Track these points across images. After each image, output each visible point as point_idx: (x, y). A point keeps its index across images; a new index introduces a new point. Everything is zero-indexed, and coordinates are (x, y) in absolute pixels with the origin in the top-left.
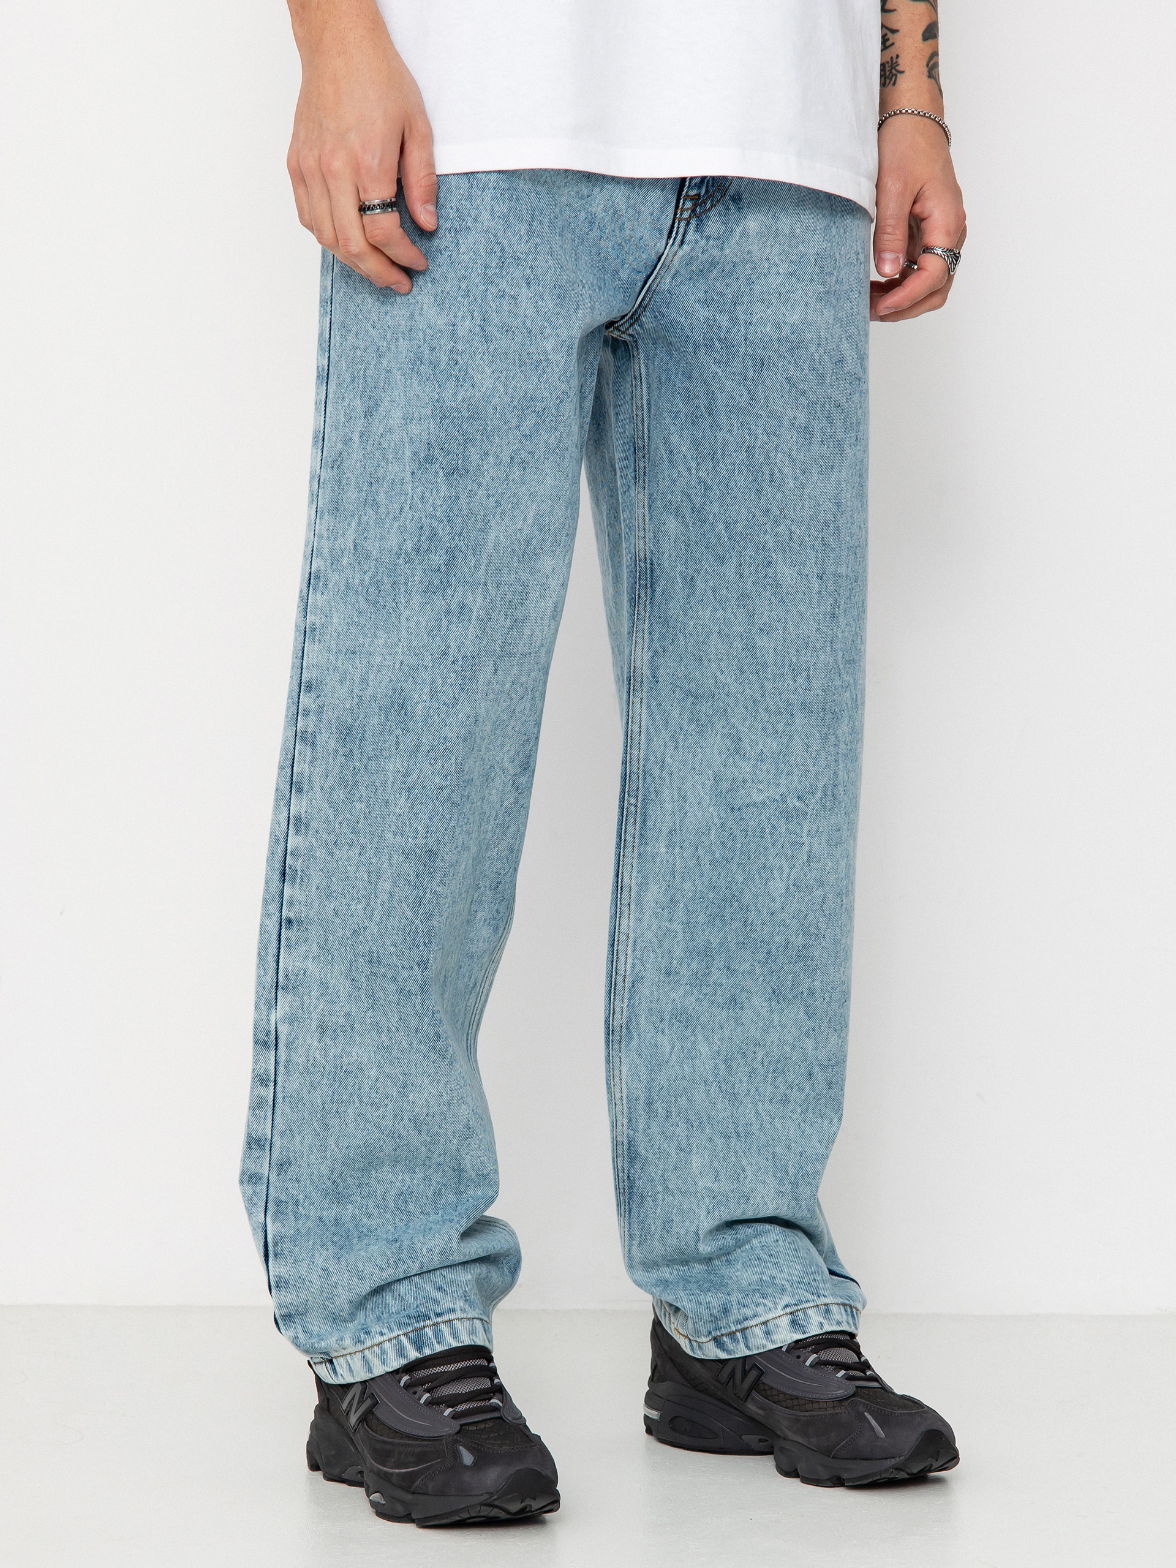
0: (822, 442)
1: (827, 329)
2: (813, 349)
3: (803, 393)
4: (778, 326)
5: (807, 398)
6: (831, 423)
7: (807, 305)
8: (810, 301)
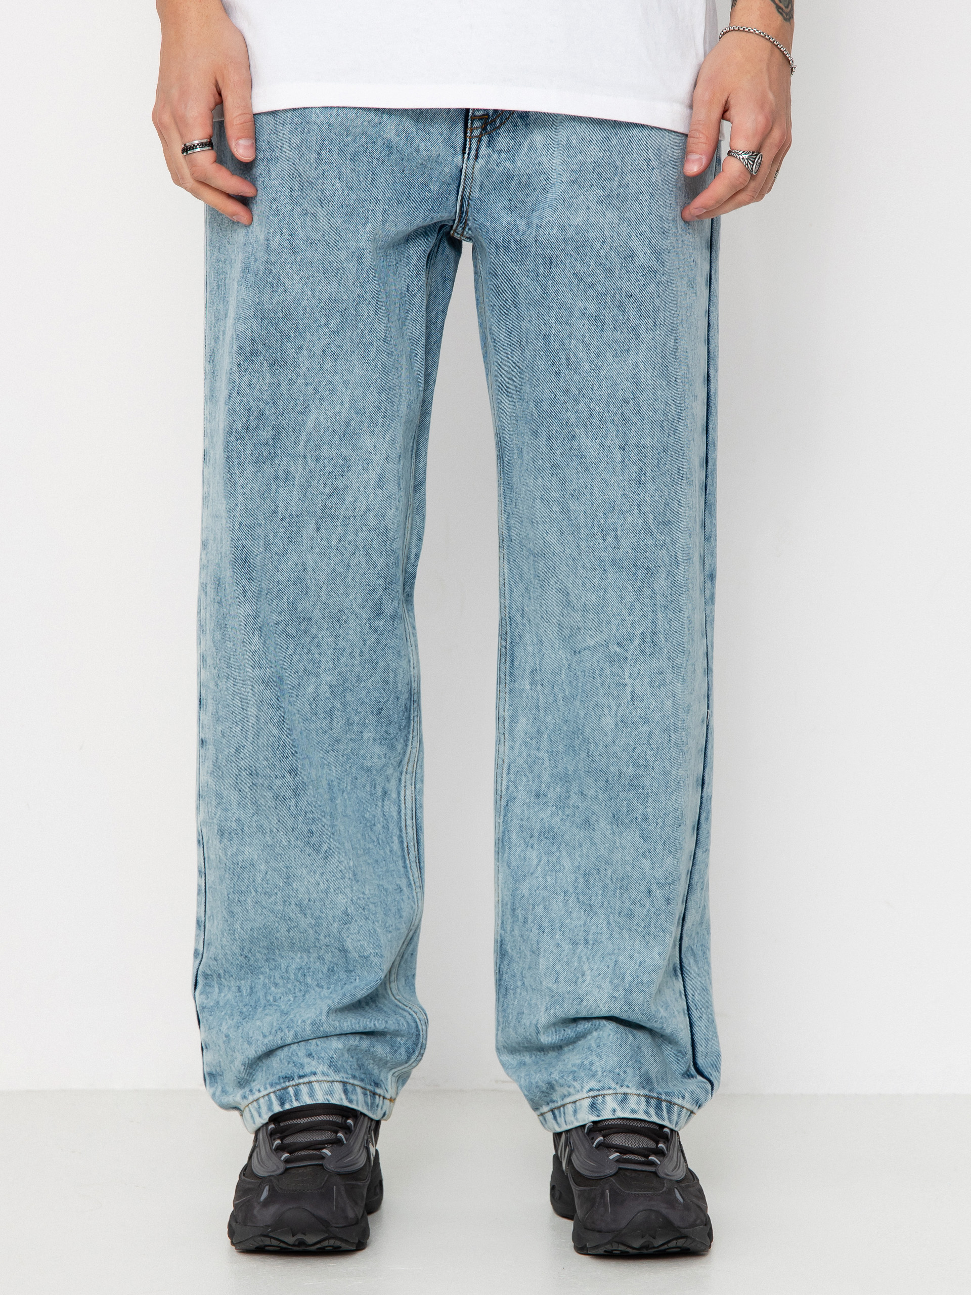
0: (615, 328)
1: (612, 228)
2: (598, 246)
3: (592, 286)
4: (563, 228)
5: (596, 291)
6: (623, 311)
7: (588, 208)
8: (591, 204)
